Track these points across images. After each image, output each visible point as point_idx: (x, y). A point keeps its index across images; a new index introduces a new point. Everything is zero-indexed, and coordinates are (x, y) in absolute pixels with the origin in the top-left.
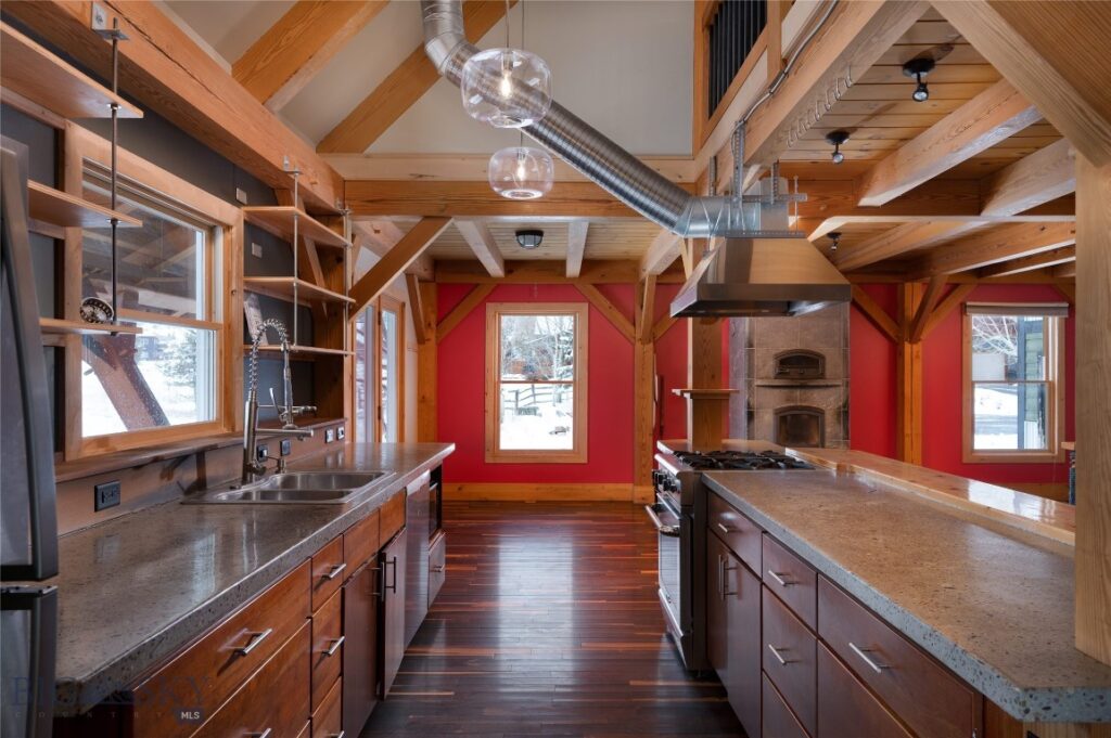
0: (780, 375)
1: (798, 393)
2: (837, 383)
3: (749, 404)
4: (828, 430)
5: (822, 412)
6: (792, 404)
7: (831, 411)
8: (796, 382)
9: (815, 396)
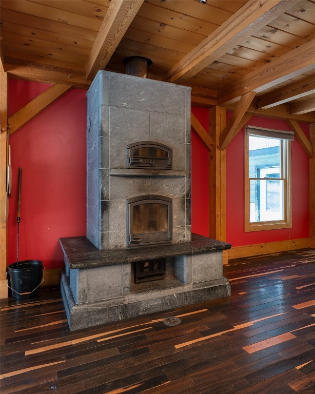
0: (134, 164)
1: (150, 182)
2: (182, 175)
3: (102, 194)
4: (175, 217)
5: (169, 201)
6: (144, 194)
7: (178, 200)
8: (149, 173)
9: (164, 185)
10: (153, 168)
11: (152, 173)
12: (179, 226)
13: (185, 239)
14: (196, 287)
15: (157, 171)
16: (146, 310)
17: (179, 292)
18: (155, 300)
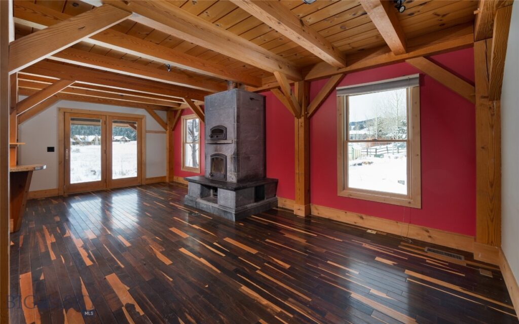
7: (230, 157)
8: (214, 142)
9: (224, 149)
10: (218, 139)
12: (230, 172)
13: (232, 180)
14: (220, 207)
15: (217, 141)
17: (213, 206)
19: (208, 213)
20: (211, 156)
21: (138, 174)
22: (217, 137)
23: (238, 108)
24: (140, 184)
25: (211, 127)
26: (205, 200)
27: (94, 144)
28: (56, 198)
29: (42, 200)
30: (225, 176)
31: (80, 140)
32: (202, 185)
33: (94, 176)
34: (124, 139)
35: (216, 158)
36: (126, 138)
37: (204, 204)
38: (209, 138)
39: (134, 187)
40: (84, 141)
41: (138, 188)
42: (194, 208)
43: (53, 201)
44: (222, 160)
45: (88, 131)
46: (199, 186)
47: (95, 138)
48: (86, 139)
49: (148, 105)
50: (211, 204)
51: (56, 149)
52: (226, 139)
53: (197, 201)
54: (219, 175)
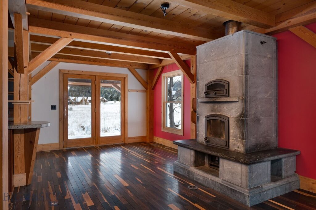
1: (217, 106)
2: (237, 100)
4: (231, 131)
5: (228, 119)
6: (214, 113)
7: (233, 119)
8: (211, 100)
9: (225, 108)
10: (216, 97)
11: (213, 100)
12: (235, 139)
13: (239, 149)
14: (223, 182)
15: (215, 99)
16: (196, 179)
17: (212, 179)
18: (201, 176)
19: (206, 187)
20: (207, 117)
21: (121, 133)
22: (215, 94)
23: (246, 55)
24: (123, 143)
25: (206, 82)
26: (200, 169)
27: (82, 104)
28: (58, 152)
29: (47, 153)
30: (228, 143)
31: (73, 101)
32: (196, 152)
33: (84, 131)
34: (103, 100)
35: (213, 120)
36: (105, 98)
37: (199, 174)
38: (204, 95)
39: (119, 146)
40: (75, 101)
41: (122, 147)
42: (186, 177)
43: (55, 154)
44: (223, 122)
45: (78, 93)
46: (193, 153)
47: (83, 99)
48: (76, 100)
49: (131, 64)
50: (210, 177)
51: (57, 107)
52: (229, 97)
53: (190, 169)
54: (218, 141)
